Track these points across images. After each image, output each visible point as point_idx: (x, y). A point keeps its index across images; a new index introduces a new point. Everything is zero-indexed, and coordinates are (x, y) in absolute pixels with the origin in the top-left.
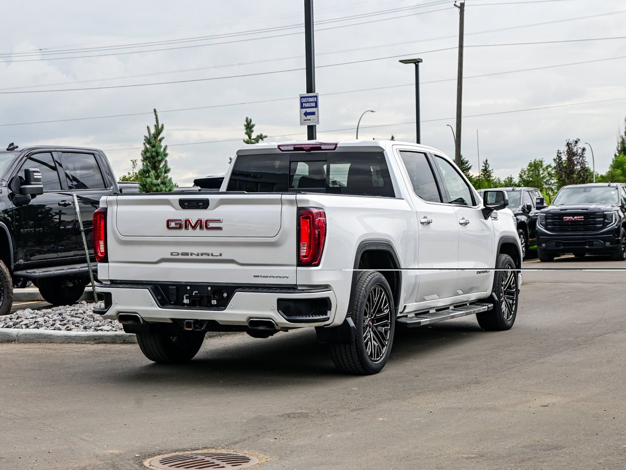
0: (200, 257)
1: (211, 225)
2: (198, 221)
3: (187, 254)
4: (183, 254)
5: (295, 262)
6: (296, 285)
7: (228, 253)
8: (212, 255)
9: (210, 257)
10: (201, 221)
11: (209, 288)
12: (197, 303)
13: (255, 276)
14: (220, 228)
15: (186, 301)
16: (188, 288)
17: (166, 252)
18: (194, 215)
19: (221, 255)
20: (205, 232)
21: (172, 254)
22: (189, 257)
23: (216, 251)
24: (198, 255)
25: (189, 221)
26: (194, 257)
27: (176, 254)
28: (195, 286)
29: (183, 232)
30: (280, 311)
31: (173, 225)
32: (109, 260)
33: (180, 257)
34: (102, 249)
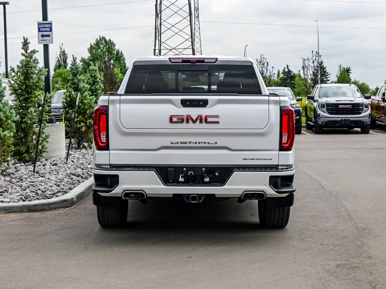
0: (198, 145)
1: (209, 120)
2: (199, 116)
3: (186, 143)
4: (181, 143)
5: (278, 148)
6: (278, 165)
7: (221, 141)
8: (208, 143)
9: (207, 145)
10: (201, 116)
11: (204, 169)
12: (190, 181)
13: (244, 159)
14: (218, 122)
15: (181, 179)
16: (185, 169)
17: (167, 141)
18: (194, 112)
19: (216, 143)
20: (204, 125)
21: (172, 143)
22: (188, 145)
23: (212, 140)
24: (196, 143)
25: (190, 116)
26: (192, 145)
27: (176, 143)
28: (190, 168)
29: (184, 125)
30: (271, 186)
31: (175, 119)
32: (110, 148)
33: (179, 145)
34: (104, 139)
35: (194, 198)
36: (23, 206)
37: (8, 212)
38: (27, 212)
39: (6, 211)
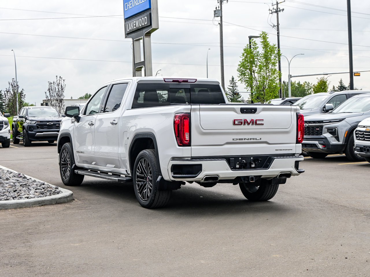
0: (249, 141)
1: (258, 122)
2: (251, 120)
3: (242, 139)
4: (239, 139)
5: (295, 141)
6: (295, 154)
7: (264, 138)
8: (256, 139)
9: (255, 141)
10: (253, 120)
11: (252, 158)
12: (242, 167)
13: (276, 150)
14: (263, 124)
15: (238, 166)
16: (240, 158)
17: (230, 138)
18: (249, 117)
19: (261, 139)
20: (254, 126)
21: (233, 140)
22: (243, 141)
23: (258, 137)
24: (248, 139)
25: (246, 120)
26: (246, 141)
27: (236, 139)
28: (243, 157)
29: (242, 126)
30: (295, 168)
31: (236, 122)
32: (192, 144)
33: (238, 141)
34: (187, 138)
35: (252, 179)
36: (52, 199)
37: (42, 205)
38: (55, 204)
39: (40, 205)
